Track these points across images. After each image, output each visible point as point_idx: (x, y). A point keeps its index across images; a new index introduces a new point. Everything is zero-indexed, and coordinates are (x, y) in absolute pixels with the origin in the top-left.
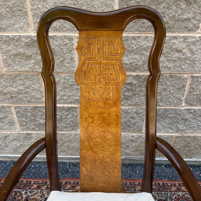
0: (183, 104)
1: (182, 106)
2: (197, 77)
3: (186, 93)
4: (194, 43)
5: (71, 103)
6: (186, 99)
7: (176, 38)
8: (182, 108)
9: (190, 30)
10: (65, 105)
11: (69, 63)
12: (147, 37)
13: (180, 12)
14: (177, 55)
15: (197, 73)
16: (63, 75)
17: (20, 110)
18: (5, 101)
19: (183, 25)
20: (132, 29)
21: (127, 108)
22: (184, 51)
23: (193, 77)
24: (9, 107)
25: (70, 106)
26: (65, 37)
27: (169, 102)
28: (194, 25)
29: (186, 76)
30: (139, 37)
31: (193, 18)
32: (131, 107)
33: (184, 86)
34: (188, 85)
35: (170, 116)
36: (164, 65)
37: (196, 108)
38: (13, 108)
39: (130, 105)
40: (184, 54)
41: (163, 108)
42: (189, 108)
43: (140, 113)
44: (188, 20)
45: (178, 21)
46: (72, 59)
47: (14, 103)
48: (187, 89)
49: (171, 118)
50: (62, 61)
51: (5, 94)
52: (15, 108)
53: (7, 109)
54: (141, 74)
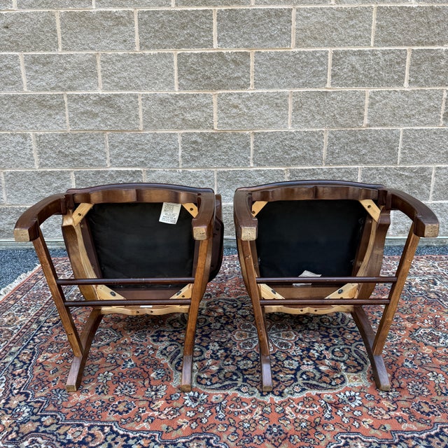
0: (252, 165)
1: (251, 167)
2: (259, 133)
3: (252, 152)
4: (248, 99)
5: (136, 166)
6: (253, 159)
7: (231, 94)
8: (252, 169)
9: (242, 87)
10: (129, 169)
11: (134, 120)
12: (205, 95)
13: (230, 71)
14: (235, 110)
15: (257, 129)
16: (128, 133)
17: (80, 176)
18: (66, 165)
19: (235, 83)
20: (191, 88)
21: (195, 170)
22: (241, 106)
23: (255, 134)
24: (69, 172)
25: (134, 169)
26: (131, 94)
27: (237, 162)
28: (245, 82)
29: (247, 132)
30: (198, 95)
31: (244, 76)
32: (199, 170)
33: (248, 144)
34: (252, 142)
35: (241, 179)
36: (225, 122)
37: (265, 169)
38: (72, 174)
39: (197, 167)
40: (240, 110)
41: (231, 170)
42: (258, 169)
43: (210, 177)
44: (238, 78)
45: (230, 79)
46: (137, 116)
47: (75, 167)
48: (252, 146)
49: (242, 182)
50: (127, 118)
51: (66, 156)
52: (75, 174)
53: (66, 176)
54: (205, 131)
